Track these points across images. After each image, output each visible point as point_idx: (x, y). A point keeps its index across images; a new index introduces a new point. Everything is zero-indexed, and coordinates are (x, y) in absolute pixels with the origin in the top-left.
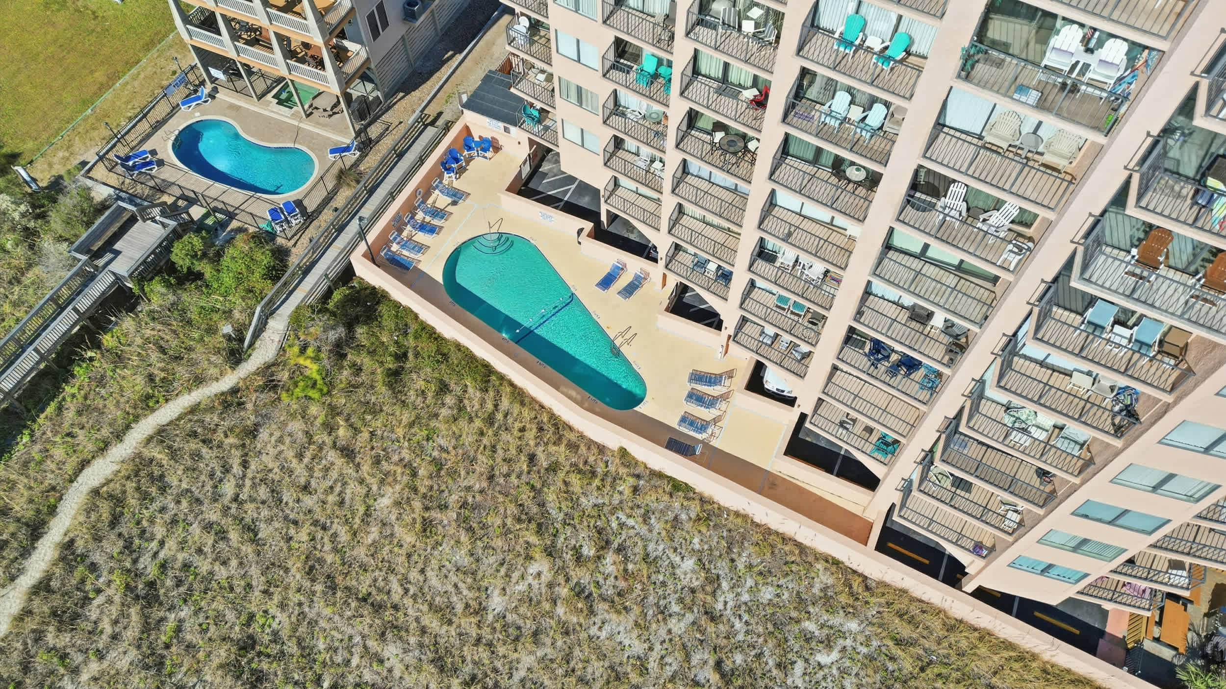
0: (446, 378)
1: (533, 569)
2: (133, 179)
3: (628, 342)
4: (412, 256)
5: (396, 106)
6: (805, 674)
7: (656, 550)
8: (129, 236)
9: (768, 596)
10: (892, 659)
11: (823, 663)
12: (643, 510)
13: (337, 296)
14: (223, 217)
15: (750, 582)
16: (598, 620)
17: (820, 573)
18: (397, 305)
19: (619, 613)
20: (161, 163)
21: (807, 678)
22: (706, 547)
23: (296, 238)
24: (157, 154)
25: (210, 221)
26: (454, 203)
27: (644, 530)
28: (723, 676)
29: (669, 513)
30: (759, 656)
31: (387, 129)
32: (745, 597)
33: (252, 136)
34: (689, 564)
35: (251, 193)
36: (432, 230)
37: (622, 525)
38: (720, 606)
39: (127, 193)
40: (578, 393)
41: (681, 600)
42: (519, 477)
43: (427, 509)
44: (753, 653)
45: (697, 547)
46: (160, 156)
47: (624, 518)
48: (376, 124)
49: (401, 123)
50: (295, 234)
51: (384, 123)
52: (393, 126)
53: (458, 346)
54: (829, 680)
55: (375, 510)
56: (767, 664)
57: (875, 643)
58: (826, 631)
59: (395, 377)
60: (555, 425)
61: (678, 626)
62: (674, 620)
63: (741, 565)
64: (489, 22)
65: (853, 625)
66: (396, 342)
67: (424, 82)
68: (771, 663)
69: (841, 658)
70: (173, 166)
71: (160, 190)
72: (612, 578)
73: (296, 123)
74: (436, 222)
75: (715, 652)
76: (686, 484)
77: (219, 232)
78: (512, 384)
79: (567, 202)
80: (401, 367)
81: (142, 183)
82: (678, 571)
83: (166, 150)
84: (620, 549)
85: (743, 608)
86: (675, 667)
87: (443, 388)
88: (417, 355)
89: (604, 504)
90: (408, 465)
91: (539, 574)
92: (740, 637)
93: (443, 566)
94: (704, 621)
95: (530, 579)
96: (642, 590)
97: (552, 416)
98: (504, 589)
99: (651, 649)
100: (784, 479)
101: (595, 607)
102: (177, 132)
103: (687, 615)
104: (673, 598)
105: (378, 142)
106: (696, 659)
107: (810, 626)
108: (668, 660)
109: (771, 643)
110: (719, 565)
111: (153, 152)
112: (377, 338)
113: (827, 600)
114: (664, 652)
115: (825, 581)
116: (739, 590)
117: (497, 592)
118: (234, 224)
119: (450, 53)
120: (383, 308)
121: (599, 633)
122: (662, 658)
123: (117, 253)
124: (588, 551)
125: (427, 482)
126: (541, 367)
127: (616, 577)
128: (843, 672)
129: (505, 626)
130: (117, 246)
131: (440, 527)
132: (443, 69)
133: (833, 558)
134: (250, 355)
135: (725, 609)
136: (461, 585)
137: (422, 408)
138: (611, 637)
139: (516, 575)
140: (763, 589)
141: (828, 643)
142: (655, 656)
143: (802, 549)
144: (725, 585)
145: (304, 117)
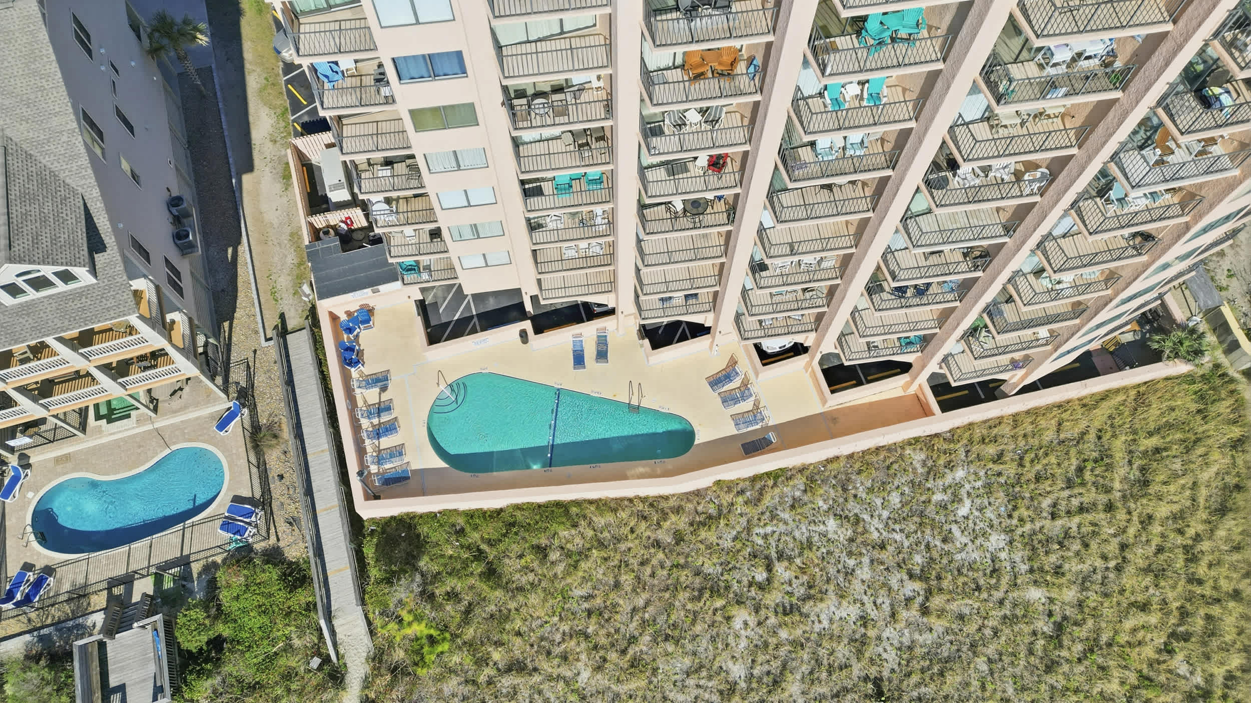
0: (535, 542)
1: (737, 624)
2: (37, 609)
3: (641, 395)
4: (396, 464)
5: (234, 339)
6: (963, 532)
7: (803, 534)
8: (115, 664)
9: (897, 500)
10: (999, 474)
11: (965, 515)
12: (768, 513)
13: (369, 551)
14: (177, 569)
15: (879, 502)
16: (813, 617)
17: (912, 455)
18: (433, 516)
19: (822, 600)
20: (49, 571)
21: (966, 533)
22: (831, 502)
23: (272, 530)
24: (34, 566)
25: (168, 584)
26: (384, 389)
27: (782, 527)
28: (920, 579)
29: (786, 499)
30: (928, 546)
31: (248, 367)
32: (885, 514)
33: (118, 473)
34: (832, 524)
35: (180, 526)
36: (390, 428)
37: (765, 537)
38: (875, 535)
39: (47, 626)
40: (644, 467)
41: (850, 554)
42: (662, 567)
43: (624, 652)
44: (923, 547)
45: (825, 507)
46: (40, 564)
47: (762, 531)
48: (232, 370)
49: (255, 351)
50: (268, 530)
51: (239, 363)
52: (251, 360)
53: (518, 507)
54: (978, 522)
55: (584, 689)
56: (936, 546)
57: (982, 473)
58: (949, 491)
59: (491, 574)
60: (651, 505)
61: (864, 573)
62: (858, 572)
63: (862, 494)
64: (237, 195)
65: (960, 473)
66: (462, 546)
67: (235, 297)
68: (938, 543)
69: (973, 502)
70: (65, 563)
71: (80, 597)
72: (794, 580)
73: (150, 427)
74: (385, 418)
75: (901, 568)
76: (781, 469)
77: (189, 585)
78: (591, 502)
79: (477, 315)
80: (488, 563)
81: (53, 605)
82: (830, 536)
83: (39, 554)
84: (781, 556)
85: (890, 522)
86: (888, 602)
87: (542, 551)
88: (491, 543)
89: (738, 532)
90: (572, 634)
91: (746, 624)
92: (906, 544)
93: (676, 681)
94: (876, 554)
95: (743, 632)
96: (821, 570)
97: (643, 500)
98: (733, 657)
99: (863, 604)
100: (837, 409)
101: (804, 611)
102: (29, 529)
103: (863, 560)
104: (844, 557)
105: (253, 385)
106: (894, 582)
107: (938, 497)
108: (879, 601)
109: (928, 531)
110: (849, 507)
111: (28, 567)
112: (442, 556)
113: (932, 472)
114: (873, 598)
115: (919, 459)
116: (877, 513)
117: (730, 664)
118: (196, 568)
119: (230, 250)
120: (424, 530)
121: (822, 626)
122: (875, 603)
123: (122, 688)
124: (761, 576)
125: (603, 632)
126: (597, 469)
127: (796, 577)
128: (981, 510)
129: (760, 680)
130: (113, 682)
131: (645, 657)
132: (240, 270)
133: (914, 438)
134: (345, 665)
135: (881, 534)
136: (702, 682)
137: (540, 581)
138: (831, 621)
139: (731, 640)
140: (890, 498)
141: (957, 499)
142: (869, 607)
143: (889, 449)
144: (866, 517)
145: (152, 414)
